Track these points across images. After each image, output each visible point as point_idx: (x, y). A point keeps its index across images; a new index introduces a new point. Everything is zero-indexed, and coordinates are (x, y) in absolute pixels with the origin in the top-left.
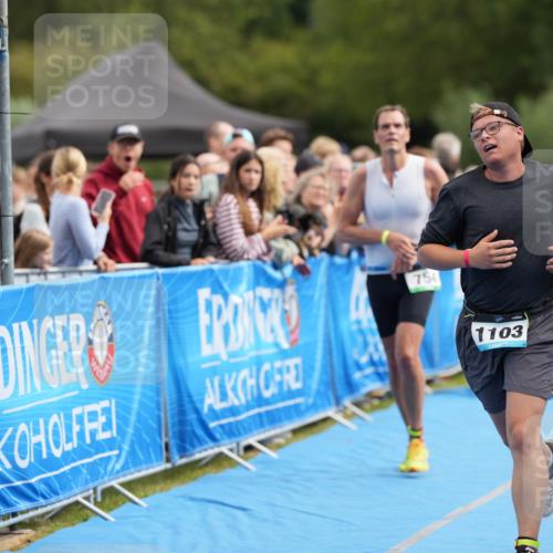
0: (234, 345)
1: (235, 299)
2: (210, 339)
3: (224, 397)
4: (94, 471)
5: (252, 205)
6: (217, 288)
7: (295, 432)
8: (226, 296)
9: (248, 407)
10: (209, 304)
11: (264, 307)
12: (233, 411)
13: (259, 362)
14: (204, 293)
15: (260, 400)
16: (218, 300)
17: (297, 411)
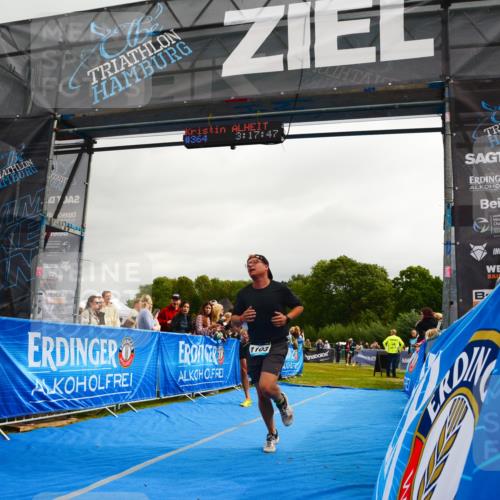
0: (193, 361)
1: (194, 346)
2: (183, 358)
3: (188, 377)
4: (116, 398)
5: (208, 319)
6: (187, 341)
7: (220, 391)
8: (191, 345)
9: (198, 381)
10: (183, 347)
11: (208, 351)
12: (191, 382)
13: (205, 368)
14: (182, 343)
15: (205, 380)
16: (187, 346)
17: (221, 385)
